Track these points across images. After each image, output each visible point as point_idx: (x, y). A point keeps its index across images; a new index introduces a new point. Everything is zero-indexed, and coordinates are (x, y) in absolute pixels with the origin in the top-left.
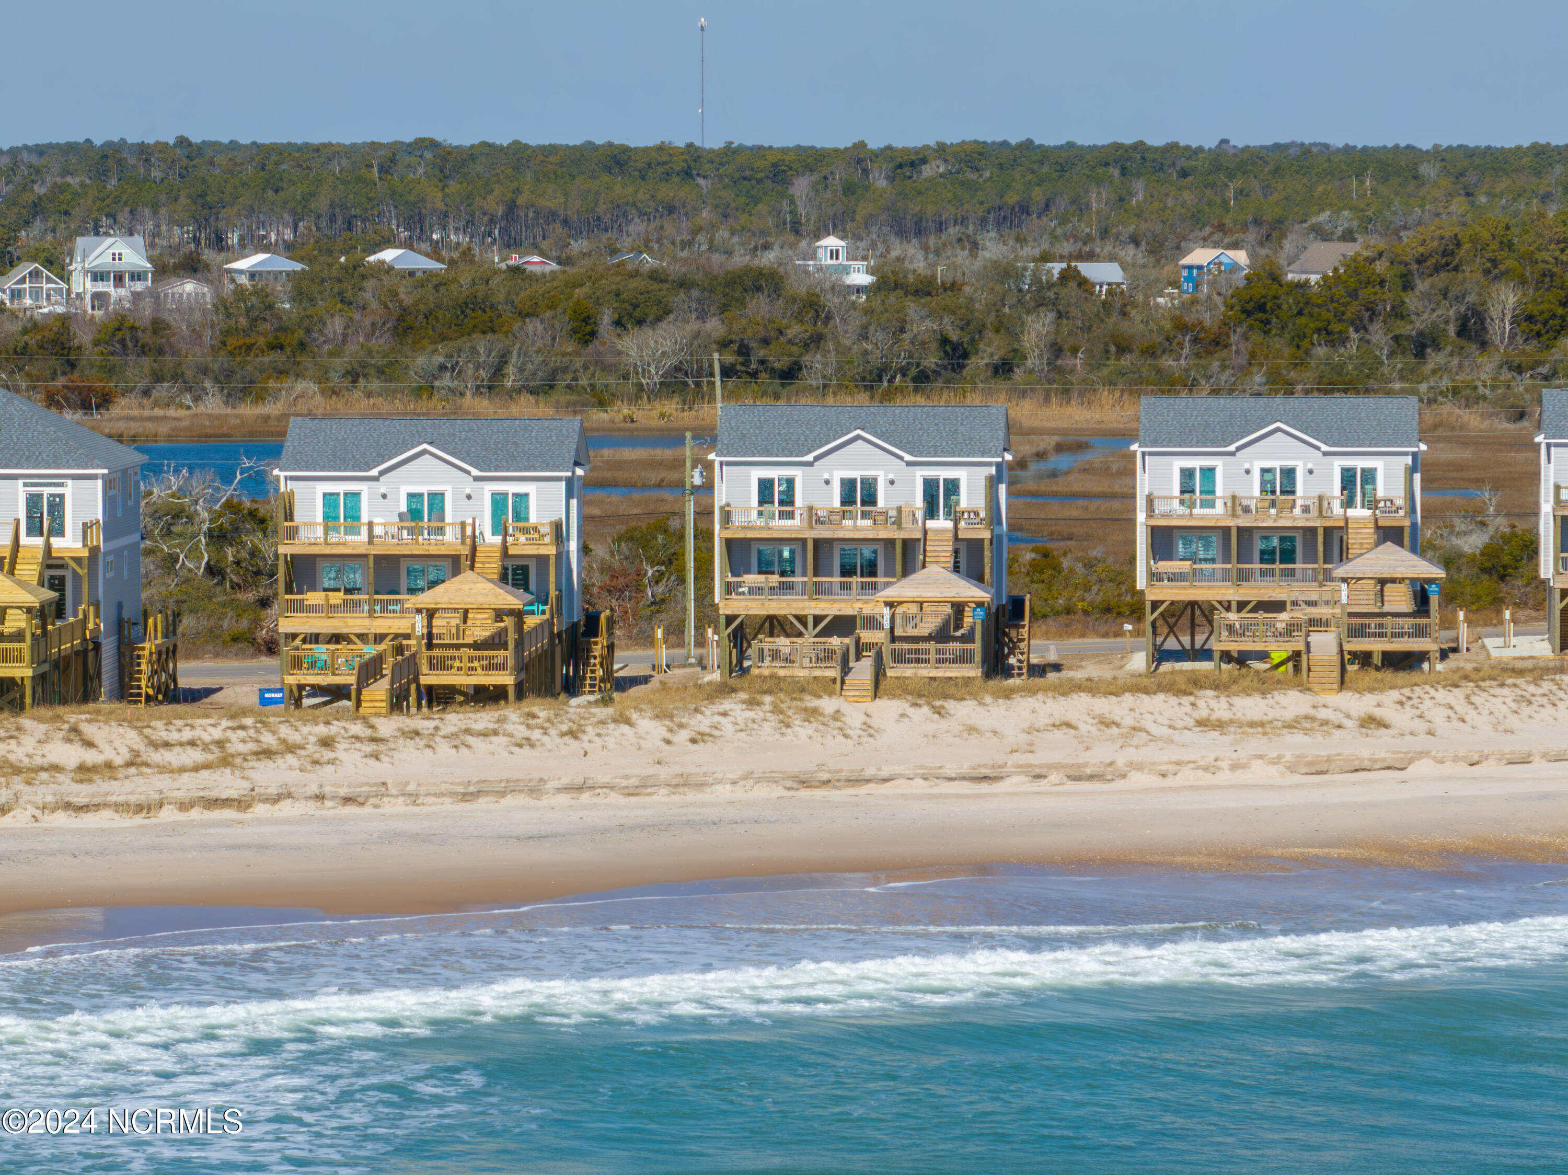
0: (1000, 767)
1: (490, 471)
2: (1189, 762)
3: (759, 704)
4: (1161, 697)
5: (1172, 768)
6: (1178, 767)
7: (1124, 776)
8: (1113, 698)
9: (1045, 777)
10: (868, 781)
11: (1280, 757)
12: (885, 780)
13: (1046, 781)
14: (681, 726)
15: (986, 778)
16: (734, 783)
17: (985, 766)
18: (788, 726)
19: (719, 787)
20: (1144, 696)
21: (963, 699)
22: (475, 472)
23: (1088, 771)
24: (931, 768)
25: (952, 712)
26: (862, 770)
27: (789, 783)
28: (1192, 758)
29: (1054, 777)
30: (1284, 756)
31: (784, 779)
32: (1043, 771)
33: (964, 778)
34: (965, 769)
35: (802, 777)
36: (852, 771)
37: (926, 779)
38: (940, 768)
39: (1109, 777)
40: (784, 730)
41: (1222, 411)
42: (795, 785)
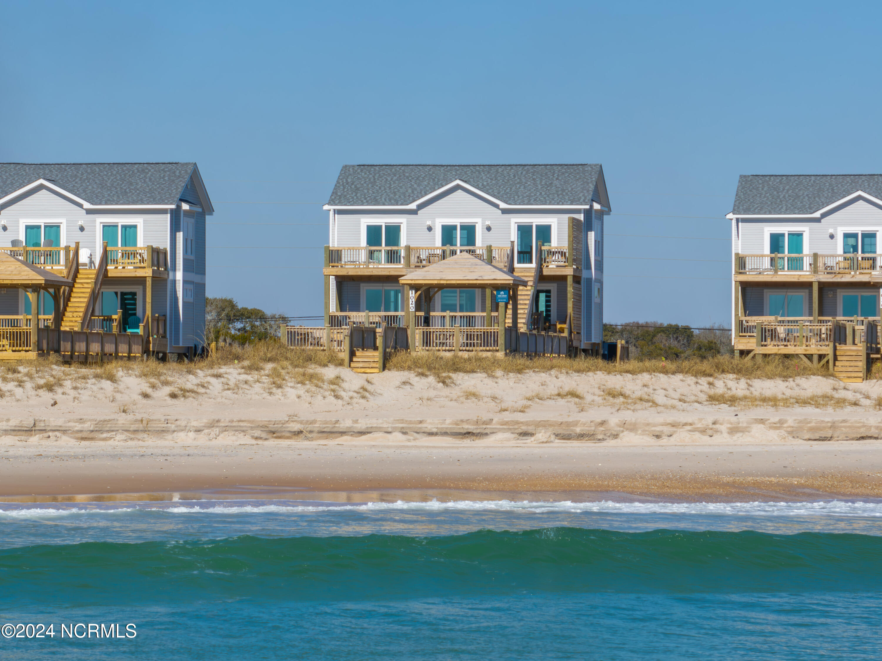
0: (484, 423)
1: (100, 204)
2: (686, 424)
3: (258, 369)
4: (680, 376)
5: (667, 430)
6: (674, 429)
7: (616, 436)
8: (630, 376)
9: (532, 435)
10: (343, 433)
11: (781, 422)
12: (362, 433)
13: (533, 439)
14: (166, 383)
15: (468, 434)
16: (198, 431)
17: (467, 421)
18: (279, 387)
19: (182, 435)
20: (661, 375)
21: (473, 371)
22: (87, 205)
23: (578, 430)
24: (410, 422)
25: (458, 382)
26: (337, 422)
27: (257, 433)
28: (690, 421)
29: (541, 435)
30: (786, 421)
31: (252, 428)
32: (530, 429)
33: (445, 434)
34: (448, 424)
35: (271, 427)
36: (326, 422)
37: (405, 433)
38: (421, 422)
39: (600, 437)
40: (274, 390)
41: (812, 185)
42: (264, 435)
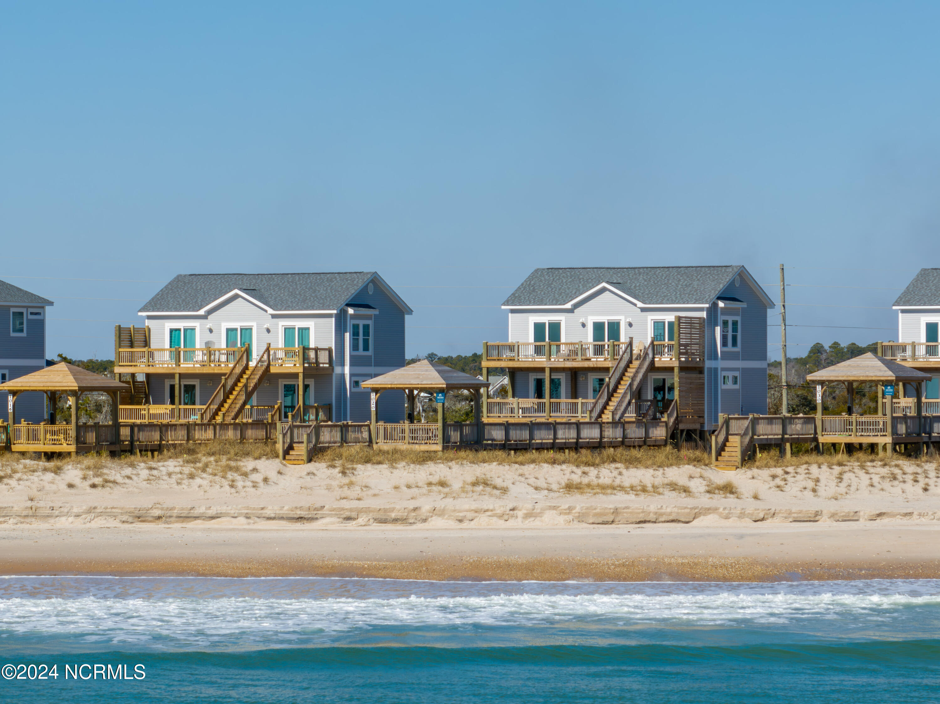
0: (316, 509)
2: (487, 511)
3: (195, 462)
5: (470, 515)
6: (476, 514)
7: (425, 520)
9: (354, 519)
10: (196, 518)
11: (570, 509)
12: (212, 518)
13: (354, 522)
14: (99, 475)
15: (300, 519)
16: (77, 516)
17: (301, 508)
19: (63, 519)
22: (271, 311)
23: (393, 515)
24: (254, 509)
26: (193, 508)
27: (125, 518)
28: (491, 507)
29: (361, 520)
30: (574, 508)
31: (122, 514)
32: (354, 515)
33: (282, 518)
34: (285, 511)
35: (137, 513)
36: (183, 509)
37: (248, 518)
38: (262, 509)
39: (411, 521)
42: (130, 520)
